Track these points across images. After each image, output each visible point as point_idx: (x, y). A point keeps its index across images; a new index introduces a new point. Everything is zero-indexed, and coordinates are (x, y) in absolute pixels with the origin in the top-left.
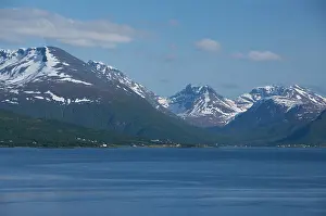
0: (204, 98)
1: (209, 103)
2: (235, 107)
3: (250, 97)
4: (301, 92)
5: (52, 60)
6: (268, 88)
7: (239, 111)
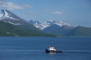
0: (36, 23)
1: (37, 25)
2: (43, 26)
3: (46, 23)
4: (61, 22)
5: (6, 13)
6: (51, 21)
7: (45, 27)
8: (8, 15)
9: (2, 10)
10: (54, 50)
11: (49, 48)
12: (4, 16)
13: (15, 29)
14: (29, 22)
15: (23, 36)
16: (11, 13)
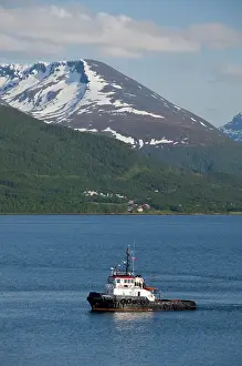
8: (105, 90)
9: (70, 64)
10: (145, 294)
11: (111, 280)
12: (80, 97)
13: (136, 169)
14: (227, 127)
15: (174, 209)
16: (120, 78)
